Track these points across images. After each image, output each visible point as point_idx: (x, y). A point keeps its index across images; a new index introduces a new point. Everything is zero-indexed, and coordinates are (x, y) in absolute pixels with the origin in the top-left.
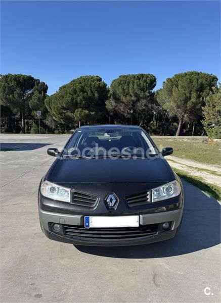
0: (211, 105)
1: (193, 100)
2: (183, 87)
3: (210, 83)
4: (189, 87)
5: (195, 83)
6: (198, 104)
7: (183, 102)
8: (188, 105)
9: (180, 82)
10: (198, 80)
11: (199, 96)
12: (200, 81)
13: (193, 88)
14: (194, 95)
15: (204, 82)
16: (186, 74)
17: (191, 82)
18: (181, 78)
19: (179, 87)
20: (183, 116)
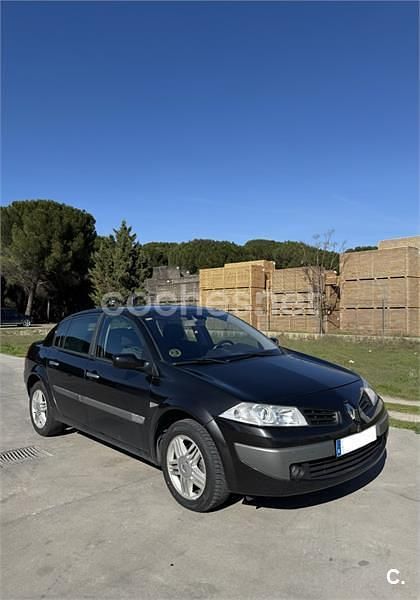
0: (106, 268)
1: (56, 254)
2: (32, 228)
3: (84, 227)
4: (45, 230)
5: (56, 223)
6: (66, 263)
7: (36, 257)
8: (46, 264)
9: (26, 219)
10: (61, 218)
11: (66, 249)
12: (66, 220)
13: (53, 233)
14: (57, 245)
15: (72, 223)
16: (36, 204)
17: (48, 220)
18: (26, 210)
19: (25, 227)
20: (35, 285)
